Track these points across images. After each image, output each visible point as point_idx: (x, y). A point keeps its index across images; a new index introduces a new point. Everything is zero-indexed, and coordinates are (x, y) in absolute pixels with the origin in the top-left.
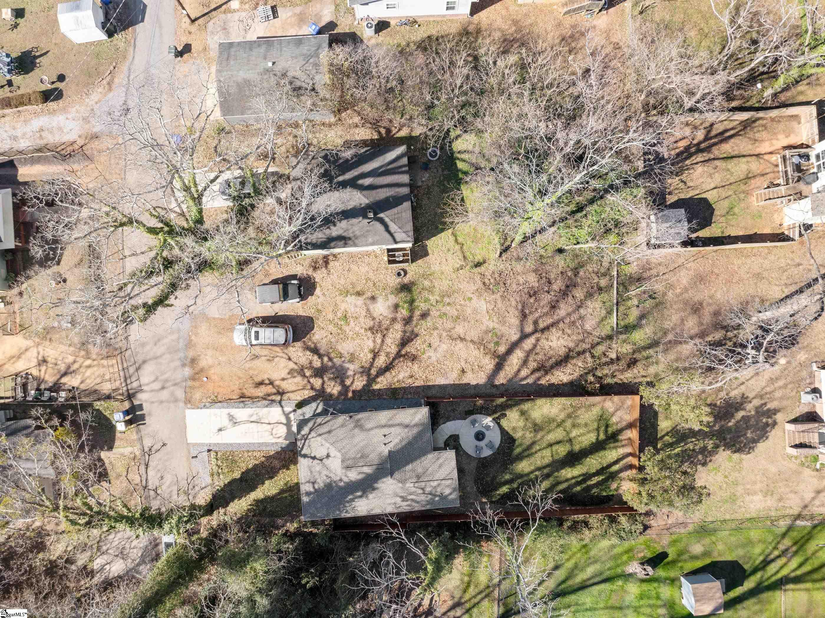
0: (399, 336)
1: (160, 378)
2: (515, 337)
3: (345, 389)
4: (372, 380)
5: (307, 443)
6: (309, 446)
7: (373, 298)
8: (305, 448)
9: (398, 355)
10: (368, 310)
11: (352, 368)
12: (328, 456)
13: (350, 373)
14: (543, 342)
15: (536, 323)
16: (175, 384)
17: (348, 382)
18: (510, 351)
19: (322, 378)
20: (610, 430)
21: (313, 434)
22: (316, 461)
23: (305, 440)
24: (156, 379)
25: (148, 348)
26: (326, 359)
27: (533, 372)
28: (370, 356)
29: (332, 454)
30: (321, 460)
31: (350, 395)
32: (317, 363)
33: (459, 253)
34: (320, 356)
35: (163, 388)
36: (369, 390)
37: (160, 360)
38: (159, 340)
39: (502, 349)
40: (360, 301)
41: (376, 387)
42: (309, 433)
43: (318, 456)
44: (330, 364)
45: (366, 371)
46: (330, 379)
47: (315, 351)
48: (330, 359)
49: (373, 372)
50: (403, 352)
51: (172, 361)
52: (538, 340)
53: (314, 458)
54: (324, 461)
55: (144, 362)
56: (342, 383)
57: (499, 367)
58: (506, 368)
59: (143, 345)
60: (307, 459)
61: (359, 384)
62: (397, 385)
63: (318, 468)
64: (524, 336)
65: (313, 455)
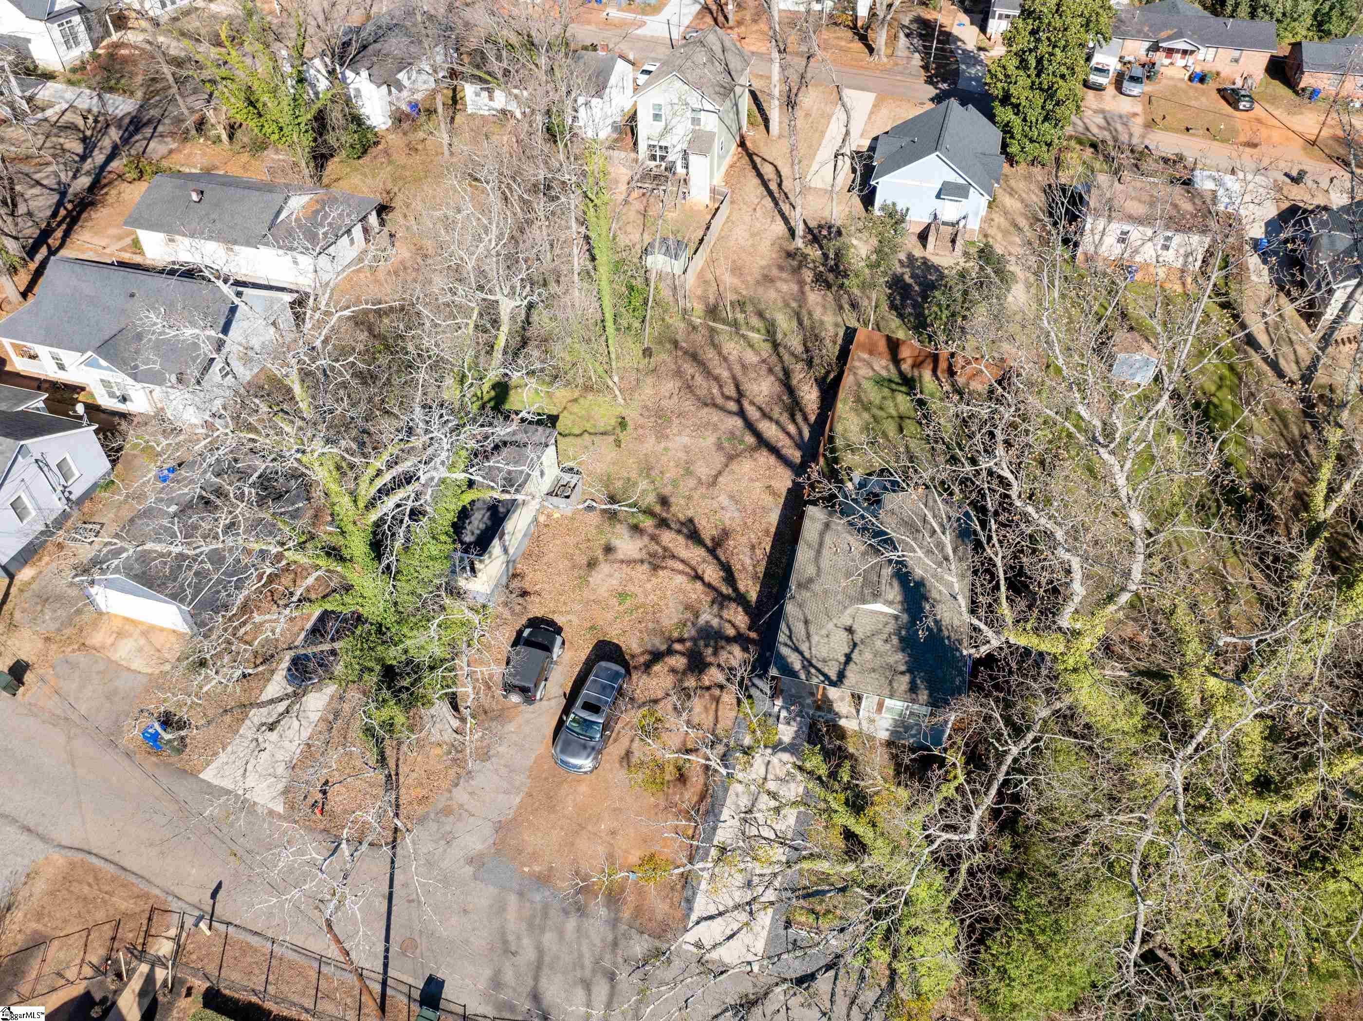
0: (681, 539)
1: (588, 973)
2: (739, 422)
3: (740, 639)
4: (741, 599)
5: (819, 665)
6: (824, 661)
7: (609, 549)
8: (826, 670)
9: (712, 551)
10: (622, 562)
11: (707, 617)
12: (850, 630)
13: (715, 622)
14: (759, 400)
15: (728, 398)
16: (615, 944)
17: (731, 632)
18: (757, 435)
19: (710, 664)
20: (897, 380)
21: (804, 647)
22: (854, 656)
23: (811, 665)
24: (587, 986)
25: (509, 976)
26: (677, 647)
27: (794, 421)
28: (699, 585)
29: (849, 622)
30: (855, 645)
31: (753, 635)
32: (679, 662)
33: (596, 439)
34: (670, 652)
35: (612, 977)
36: (757, 607)
37: (547, 959)
38: (505, 942)
39: (750, 440)
40: (604, 568)
41: (753, 596)
42: (801, 653)
43: (847, 651)
44: (688, 644)
45: (720, 600)
46: (715, 653)
47: (657, 657)
48: (681, 640)
49: (725, 590)
50: (709, 543)
51: (561, 933)
52: (752, 403)
53: (848, 658)
54: (857, 639)
55: (536, 997)
56: (729, 640)
57: (774, 450)
58: (780, 444)
59: (496, 983)
60: (848, 673)
61: (739, 618)
62: (761, 569)
63: (868, 655)
64: (741, 413)
65: (842, 659)
